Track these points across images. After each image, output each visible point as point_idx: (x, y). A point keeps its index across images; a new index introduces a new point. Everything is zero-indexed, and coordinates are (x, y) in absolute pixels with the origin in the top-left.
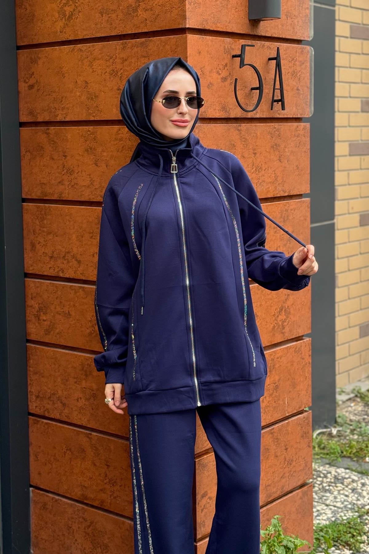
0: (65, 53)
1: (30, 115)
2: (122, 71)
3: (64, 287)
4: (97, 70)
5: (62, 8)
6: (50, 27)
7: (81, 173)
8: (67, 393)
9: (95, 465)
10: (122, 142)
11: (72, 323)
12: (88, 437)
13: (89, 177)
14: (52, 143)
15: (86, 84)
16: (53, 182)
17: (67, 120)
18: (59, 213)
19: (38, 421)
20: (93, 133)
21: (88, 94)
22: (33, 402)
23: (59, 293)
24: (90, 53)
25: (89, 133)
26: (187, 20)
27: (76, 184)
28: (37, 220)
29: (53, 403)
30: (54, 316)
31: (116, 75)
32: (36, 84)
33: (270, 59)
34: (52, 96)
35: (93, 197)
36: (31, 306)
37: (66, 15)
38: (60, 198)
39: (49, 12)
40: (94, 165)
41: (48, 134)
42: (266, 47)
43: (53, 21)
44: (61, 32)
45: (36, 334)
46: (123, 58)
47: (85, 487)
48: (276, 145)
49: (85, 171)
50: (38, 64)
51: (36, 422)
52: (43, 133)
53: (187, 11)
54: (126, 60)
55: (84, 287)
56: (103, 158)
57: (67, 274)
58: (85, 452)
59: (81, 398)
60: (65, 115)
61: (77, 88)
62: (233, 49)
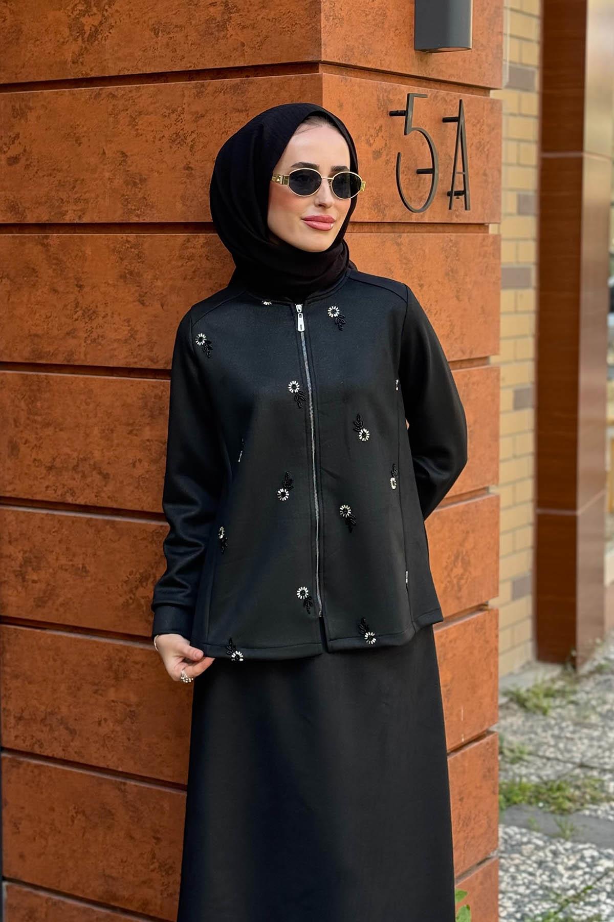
0: (83, 99)
1: (11, 211)
2: (194, 136)
3: (74, 521)
4: (144, 132)
5: (76, 19)
6: (53, 52)
7: (112, 317)
8: (78, 710)
9: (132, 838)
10: (193, 262)
11: (89, 586)
12: (120, 789)
13: (126, 324)
14: (54, 262)
15: (123, 157)
16: (55, 332)
17: (85, 220)
18: (67, 388)
19: (20, 763)
20: (134, 246)
21: (128, 175)
22: (10, 728)
23: (65, 531)
24: (131, 101)
25: (127, 245)
26: (322, 46)
27: (102, 337)
28: (23, 401)
29: (50, 730)
30: (54, 574)
31: (182, 143)
32: (23, 155)
33: (446, 120)
34: (55, 177)
35: (136, 360)
36: (9, 556)
37: (85, 33)
38: (69, 361)
39: (50, 27)
40: (137, 303)
41: (46, 246)
42: (439, 98)
43: (58, 41)
44: (73, 63)
45: (18, 607)
46: (197, 112)
47: (113, 879)
48: (452, 271)
49: (119, 314)
50: (27, 119)
51: (15, 764)
52: (37, 245)
53: (322, 32)
54: (202, 116)
55: (113, 522)
56: (154, 290)
57: (81, 498)
58: (112, 815)
59: (106, 720)
60: (80, 213)
61: (105, 165)
62: (391, 101)
